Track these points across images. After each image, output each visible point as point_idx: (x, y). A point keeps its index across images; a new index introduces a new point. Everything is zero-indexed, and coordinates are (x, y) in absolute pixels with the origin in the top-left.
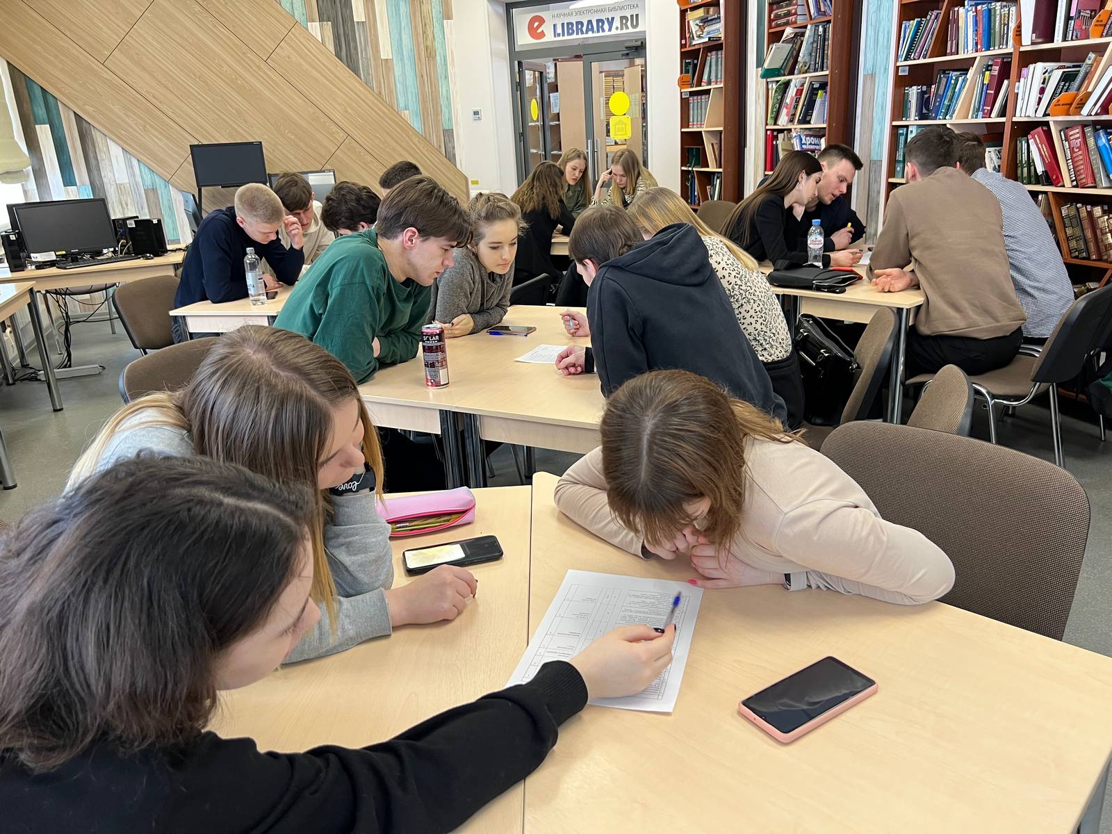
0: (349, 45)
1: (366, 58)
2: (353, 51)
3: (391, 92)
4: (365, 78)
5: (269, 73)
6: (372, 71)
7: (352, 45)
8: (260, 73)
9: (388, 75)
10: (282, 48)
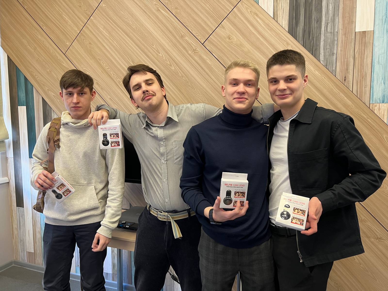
0: (310, 17)
1: (333, 33)
2: (314, 24)
3: (363, 77)
4: (326, 59)
5: (205, 57)
6: (338, 49)
7: (314, 16)
8: (196, 58)
9: (362, 54)
10: (224, 28)
